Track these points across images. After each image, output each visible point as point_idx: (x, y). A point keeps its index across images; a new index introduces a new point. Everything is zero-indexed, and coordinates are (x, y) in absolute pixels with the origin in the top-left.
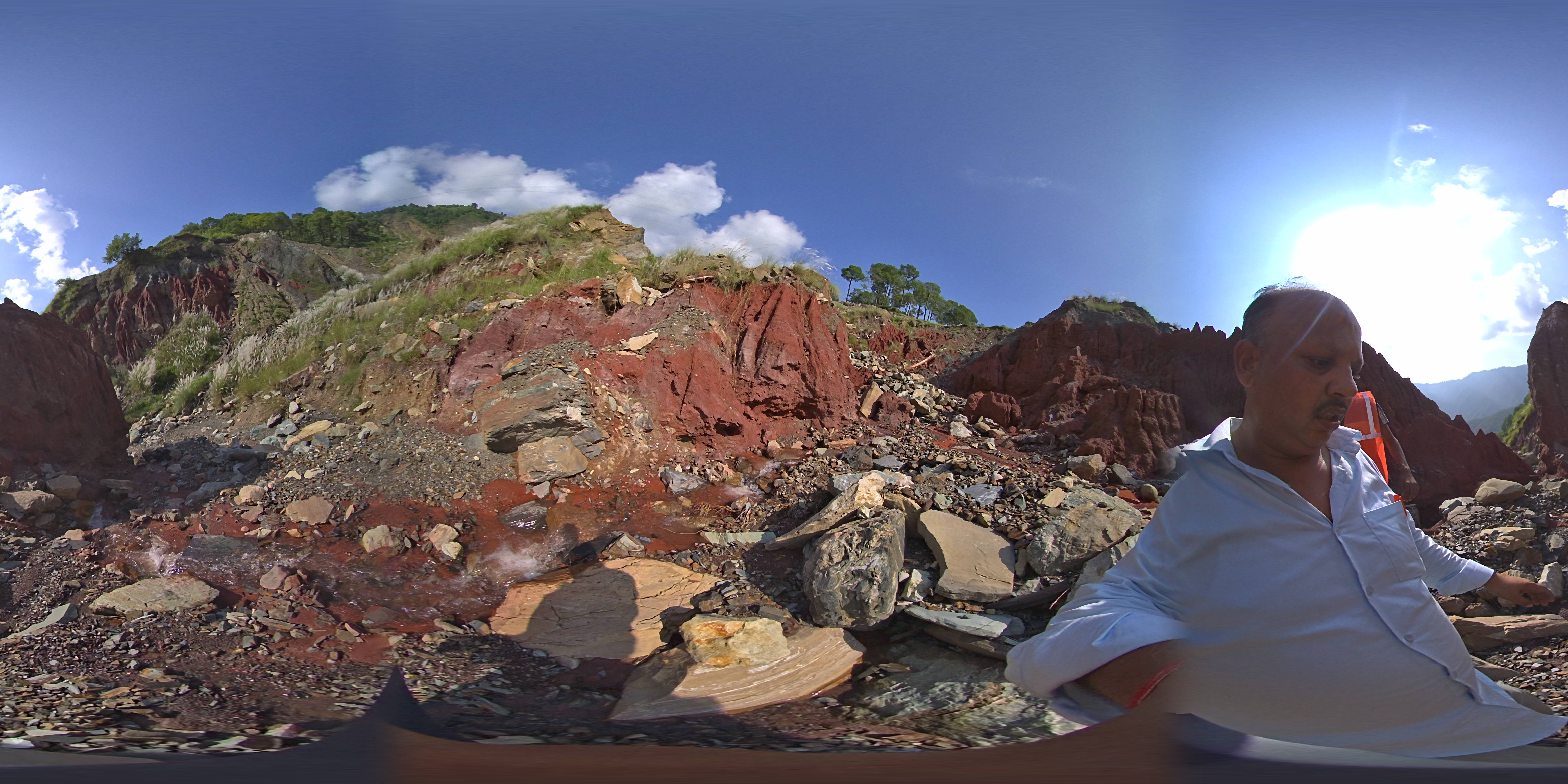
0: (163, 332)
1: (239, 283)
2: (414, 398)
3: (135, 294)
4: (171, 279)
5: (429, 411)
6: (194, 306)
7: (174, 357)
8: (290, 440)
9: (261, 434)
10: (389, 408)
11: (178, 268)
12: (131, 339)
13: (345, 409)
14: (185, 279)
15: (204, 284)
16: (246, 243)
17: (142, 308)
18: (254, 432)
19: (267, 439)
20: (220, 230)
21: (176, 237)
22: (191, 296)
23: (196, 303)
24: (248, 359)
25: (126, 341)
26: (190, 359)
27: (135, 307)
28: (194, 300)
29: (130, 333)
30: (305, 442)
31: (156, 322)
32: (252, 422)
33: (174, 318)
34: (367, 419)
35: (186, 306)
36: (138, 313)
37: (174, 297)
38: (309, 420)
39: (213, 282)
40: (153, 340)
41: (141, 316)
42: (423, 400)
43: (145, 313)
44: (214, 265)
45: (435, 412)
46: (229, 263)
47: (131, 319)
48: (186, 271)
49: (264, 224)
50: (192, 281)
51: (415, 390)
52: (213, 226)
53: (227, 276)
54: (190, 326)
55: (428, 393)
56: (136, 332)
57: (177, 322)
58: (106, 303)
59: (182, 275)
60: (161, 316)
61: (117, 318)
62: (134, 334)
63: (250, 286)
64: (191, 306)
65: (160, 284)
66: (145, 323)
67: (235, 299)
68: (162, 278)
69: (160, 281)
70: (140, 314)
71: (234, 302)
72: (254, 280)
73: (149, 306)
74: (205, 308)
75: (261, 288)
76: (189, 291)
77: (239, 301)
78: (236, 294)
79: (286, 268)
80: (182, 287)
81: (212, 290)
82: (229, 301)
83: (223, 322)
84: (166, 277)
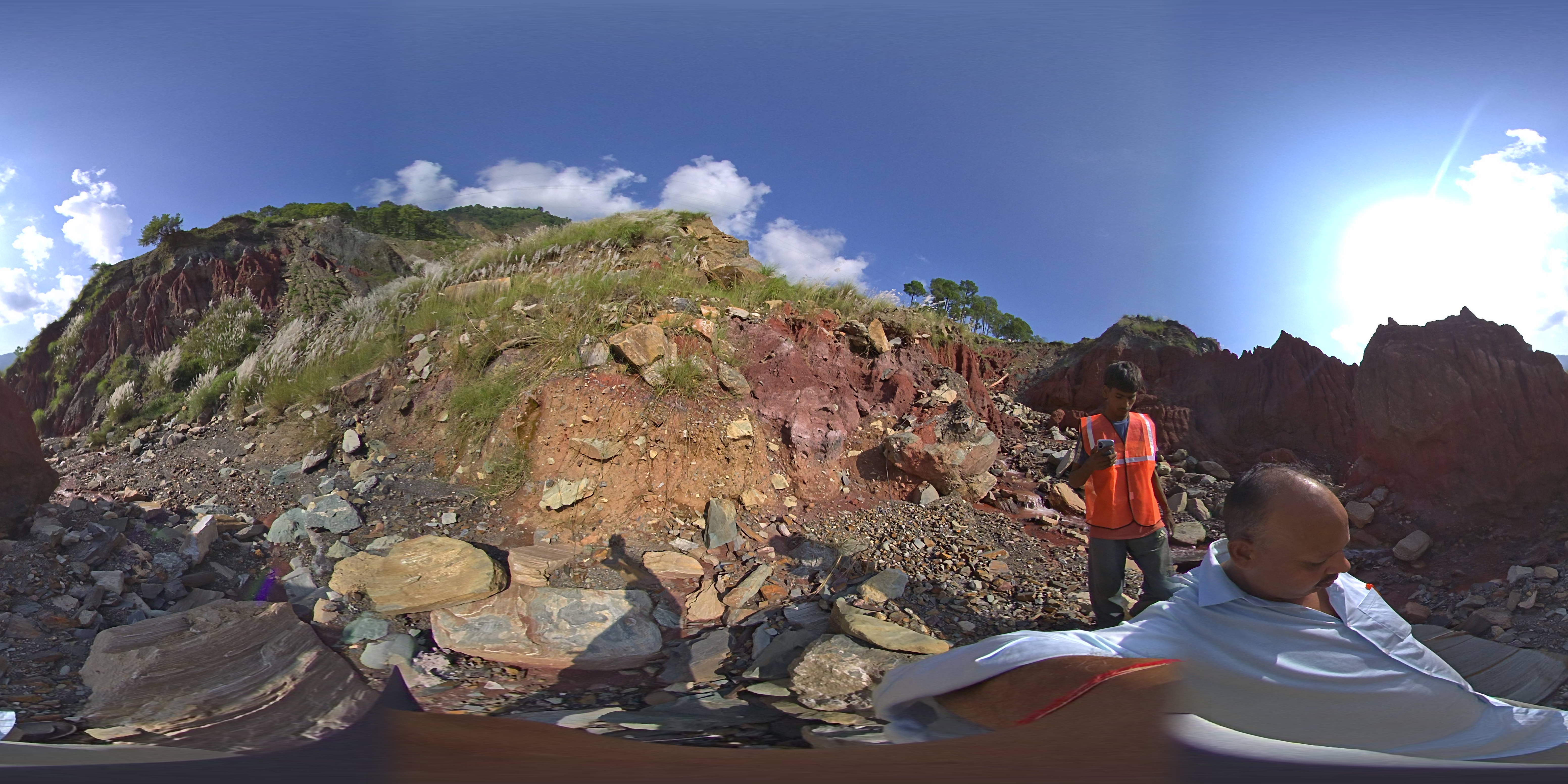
0: (197, 318)
1: (292, 267)
3: (171, 277)
4: (213, 260)
6: (236, 290)
7: (205, 345)
12: (161, 326)
14: (229, 261)
16: (303, 228)
17: (176, 293)
20: (277, 216)
22: (234, 278)
25: (156, 328)
27: (169, 291)
29: (161, 320)
31: (190, 307)
33: (211, 302)
35: (227, 290)
36: (171, 298)
40: (185, 327)
41: (174, 301)
43: (180, 297)
44: (265, 248)
47: (164, 304)
48: (231, 253)
49: (328, 212)
50: (237, 263)
52: (271, 213)
53: (279, 260)
54: (227, 311)
57: (215, 306)
58: (140, 288)
59: (226, 256)
60: (197, 301)
61: (149, 303)
62: (165, 321)
63: (304, 270)
64: (233, 290)
65: (199, 266)
66: (178, 308)
67: (286, 284)
68: (203, 260)
69: (201, 263)
70: (174, 299)
71: (285, 287)
72: (309, 264)
73: (184, 289)
74: (248, 291)
75: (316, 272)
76: (232, 273)
77: (290, 286)
78: (288, 278)
79: (347, 254)
80: (224, 269)
81: (259, 272)
82: (279, 286)
83: (269, 308)
84: (208, 259)
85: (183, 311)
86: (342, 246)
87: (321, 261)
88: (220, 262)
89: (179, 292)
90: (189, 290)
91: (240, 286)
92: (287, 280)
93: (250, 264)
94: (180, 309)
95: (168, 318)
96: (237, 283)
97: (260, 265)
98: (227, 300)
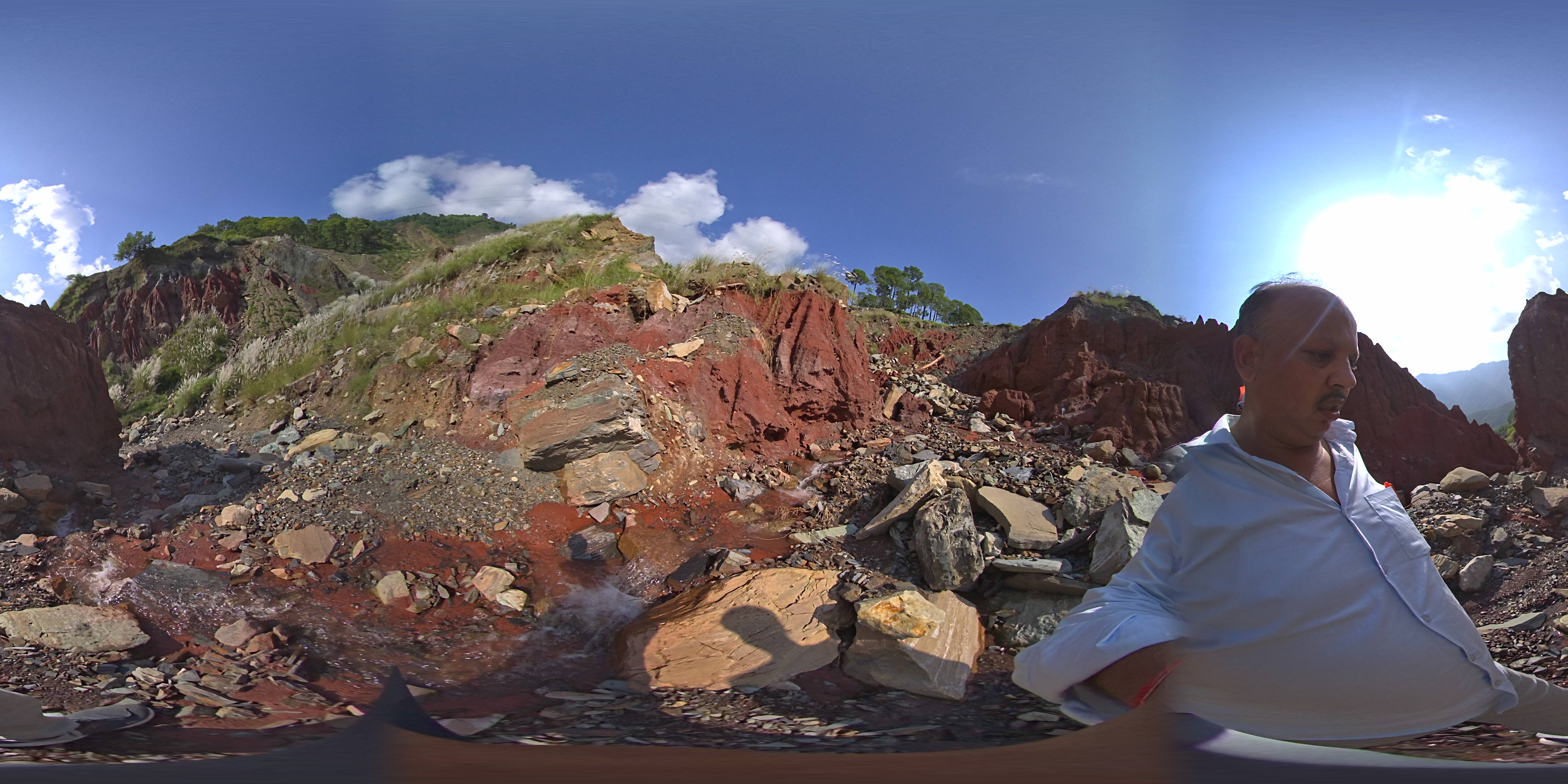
0: (171, 332)
1: (250, 285)
2: (431, 407)
3: (144, 293)
4: (182, 278)
5: (447, 422)
6: (203, 307)
7: (180, 356)
8: (292, 449)
9: (262, 441)
10: (401, 418)
11: (190, 268)
12: (138, 337)
13: (353, 417)
14: (196, 280)
15: (215, 284)
16: (259, 246)
17: (151, 307)
18: (257, 437)
19: (268, 446)
20: (234, 233)
21: (189, 237)
22: (201, 296)
23: (206, 303)
24: (253, 361)
25: (133, 339)
26: (196, 360)
27: (144, 305)
28: (204, 301)
29: (137, 331)
30: (307, 453)
31: (164, 321)
32: (254, 427)
33: (183, 318)
34: (377, 430)
35: (195, 307)
36: (146, 312)
37: (183, 298)
38: (314, 428)
39: (224, 283)
40: (161, 340)
41: (149, 315)
42: (441, 410)
43: (154, 311)
44: (226, 266)
45: (454, 423)
46: (242, 265)
47: (139, 317)
48: (197, 272)
49: (280, 228)
50: (203, 281)
51: (432, 398)
52: (229, 229)
53: (239, 278)
54: (197, 326)
55: (447, 402)
56: (144, 330)
57: (186, 322)
58: (115, 300)
59: (193, 275)
60: (169, 315)
61: (124, 317)
62: (141, 332)
63: (261, 289)
64: (200, 306)
65: (170, 284)
67: (246, 302)
68: (173, 278)
69: (171, 280)
70: (148, 313)
71: (244, 305)
72: (265, 282)
73: (158, 304)
74: (213, 309)
75: (272, 290)
76: (199, 291)
77: (249, 303)
78: (247, 295)
79: (299, 272)
80: (192, 287)
81: (222, 291)
82: (239, 303)
83: (232, 324)
84: (178, 276)
85: (157, 324)
86: (293, 264)
87: (275, 279)
88: (188, 280)
89: (153, 307)
90: (162, 305)
92: (247, 298)
94: (154, 323)
98: (195, 315)
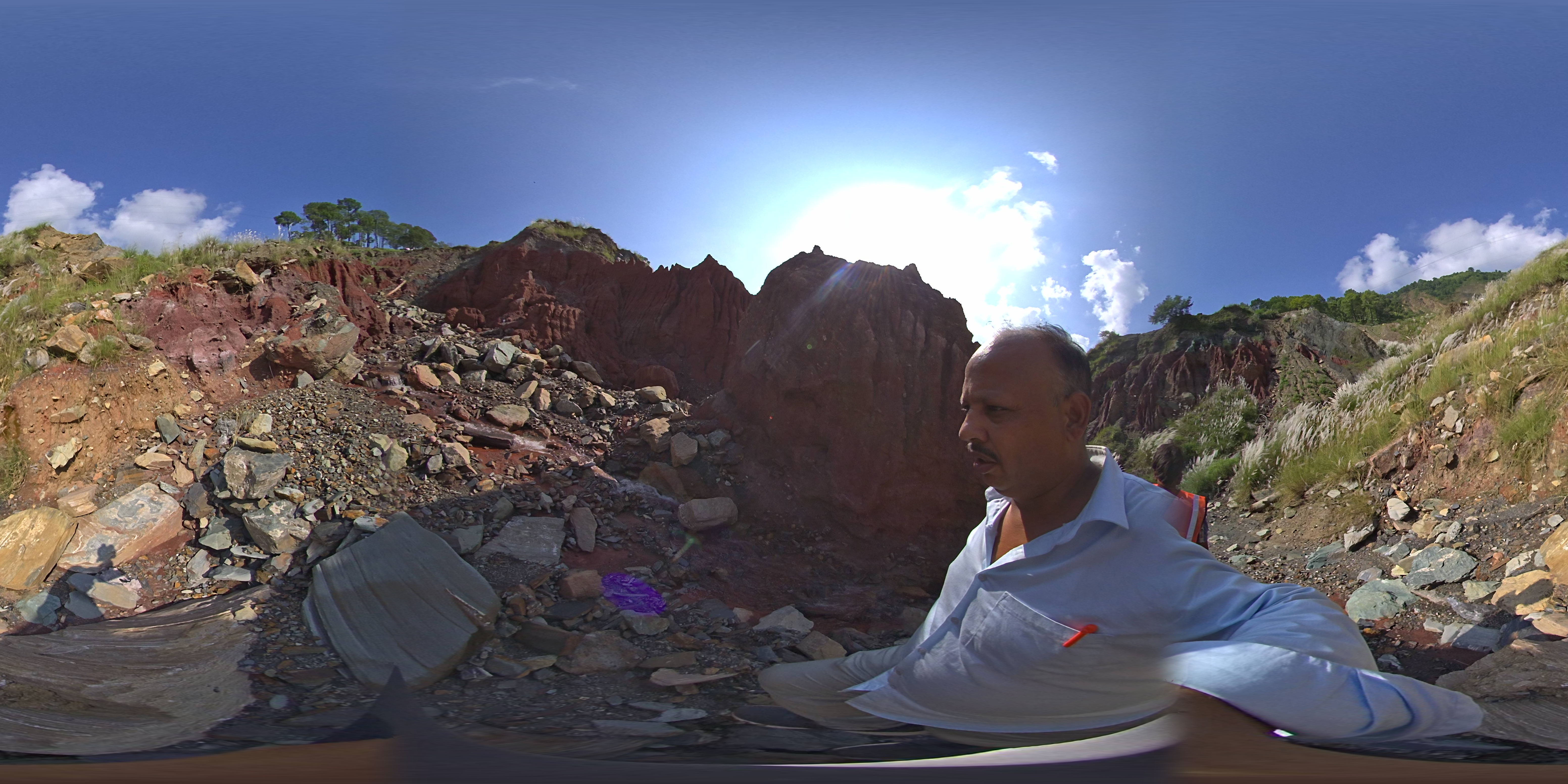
0: (1192, 403)
1: (1280, 358)
4: (1213, 347)
6: (1232, 378)
11: (1222, 338)
12: (1155, 405)
14: (1227, 350)
16: (1288, 320)
17: (1175, 375)
27: (1168, 372)
29: (1155, 399)
31: (1187, 391)
33: (1208, 388)
35: (1223, 377)
37: (1212, 367)
40: (1180, 410)
44: (1257, 339)
46: (1273, 339)
47: (1161, 384)
48: (1229, 342)
49: (1305, 306)
50: (1234, 351)
53: (1269, 351)
54: (1223, 398)
57: (1211, 393)
58: (1140, 363)
59: (1224, 345)
60: (1194, 384)
61: (1146, 380)
62: (1159, 400)
63: (1293, 361)
64: (1229, 378)
65: (1200, 352)
66: (1174, 390)
67: (1277, 375)
68: (1204, 346)
69: (1202, 349)
70: (1171, 380)
71: (1275, 378)
72: (1296, 355)
73: (1184, 372)
74: (1242, 381)
75: (1303, 364)
76: (1229, 362)
77: (1281, 376)
78: (1278, 369)
79: (1328, 344)
80: (1222, 357)
81: (1253, 362)
82: (1270, 376)
83: (1262, 398)
84: (1209, 345)
85: (1180, 393)
86: (1322, 336)
87: (1305, 352)
88: (1219, 350)
89: (1178, 374)
90: (1189, 373)
91: (1235, 375)
92: (1278, 371)
93: (1245, 354)
94: (1176, 391)
95: (1162, 398)
96: (1232, 372)
97: (1254, 354)
98: (1221, 386)
